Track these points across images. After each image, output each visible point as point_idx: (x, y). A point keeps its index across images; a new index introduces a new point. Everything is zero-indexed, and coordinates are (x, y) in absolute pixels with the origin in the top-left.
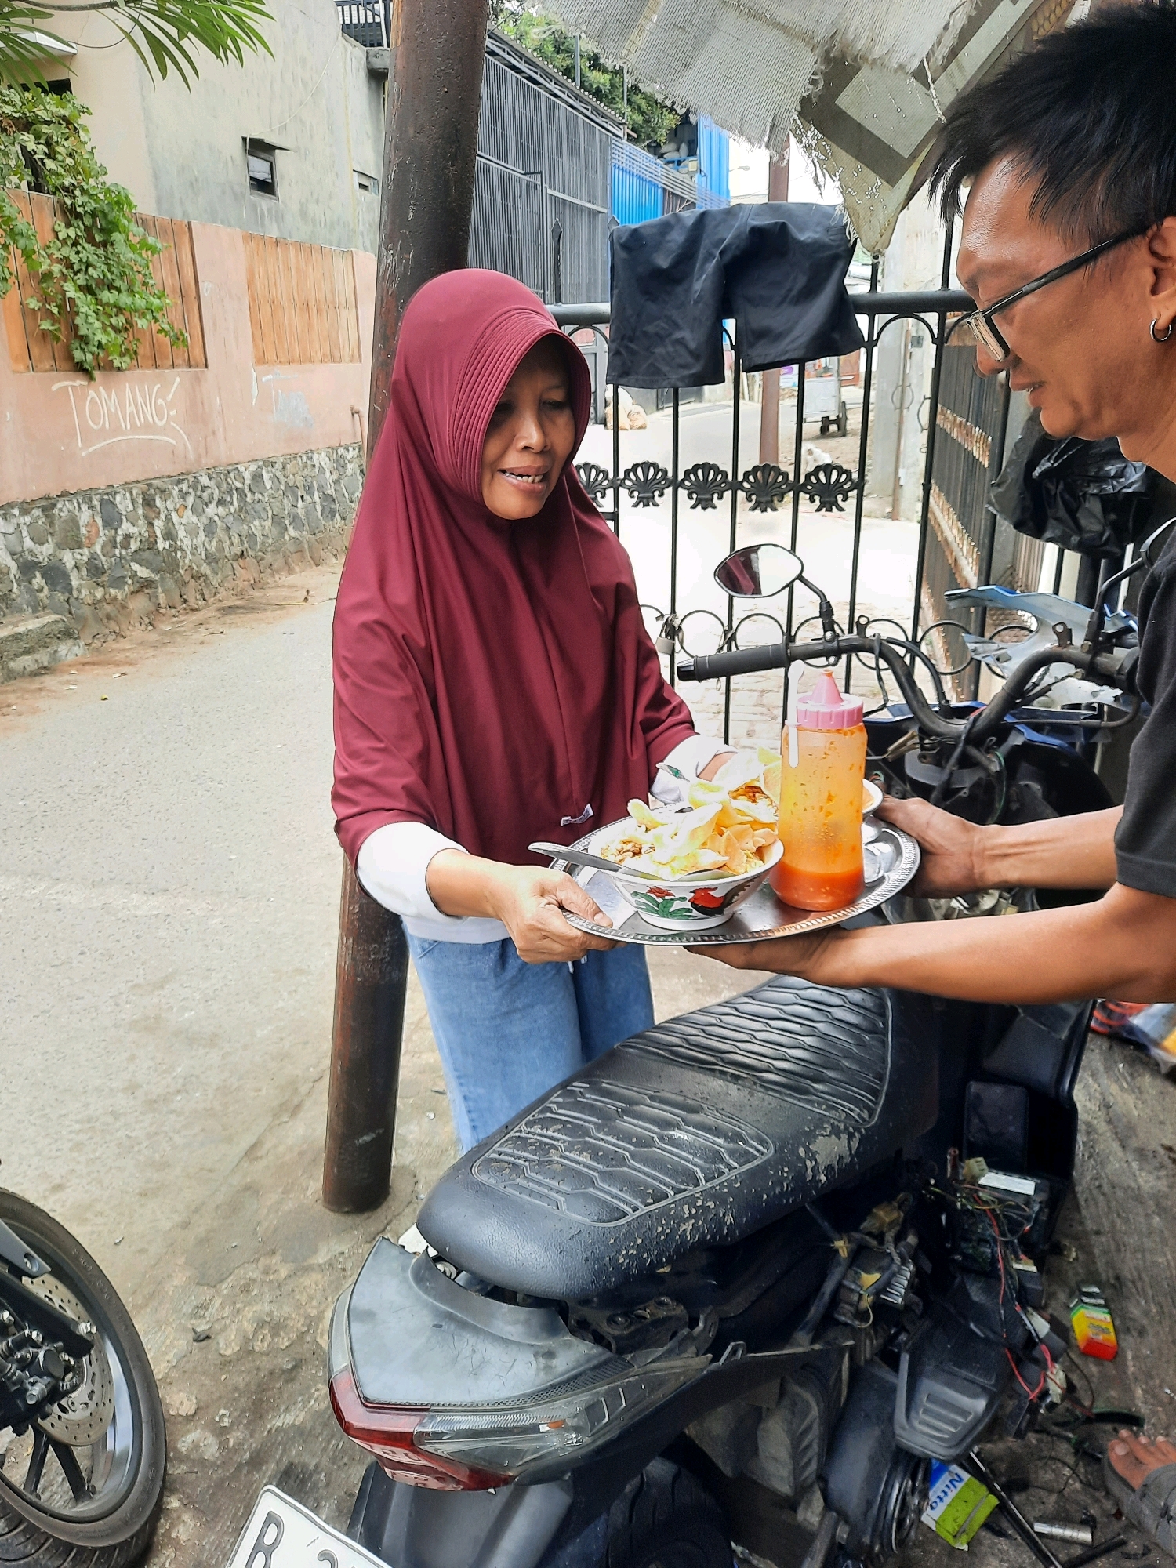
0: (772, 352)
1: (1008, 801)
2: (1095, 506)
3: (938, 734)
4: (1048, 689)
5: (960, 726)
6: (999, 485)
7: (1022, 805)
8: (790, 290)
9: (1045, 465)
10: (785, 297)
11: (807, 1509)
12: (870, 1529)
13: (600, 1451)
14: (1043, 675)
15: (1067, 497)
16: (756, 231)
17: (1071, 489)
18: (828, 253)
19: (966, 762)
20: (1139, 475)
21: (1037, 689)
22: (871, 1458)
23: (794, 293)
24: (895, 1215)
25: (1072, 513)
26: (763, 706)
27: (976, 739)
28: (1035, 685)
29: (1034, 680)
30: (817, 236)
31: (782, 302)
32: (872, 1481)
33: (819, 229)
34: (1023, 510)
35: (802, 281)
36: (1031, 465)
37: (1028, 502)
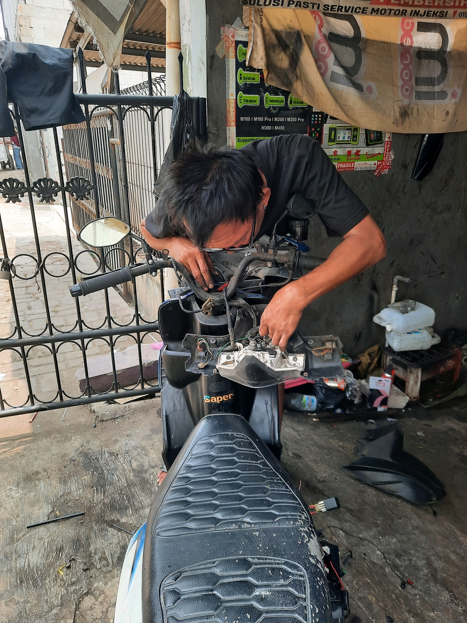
0: (42, 120)
8: (44, 89)
10: (42, 93)
16: (19, 56)
18: (62, 71)
23: (47, 90)
26: (30, 294)
30: (55, 62)
31: (40, 95)
33: (54, 59)
35: (50, 84)
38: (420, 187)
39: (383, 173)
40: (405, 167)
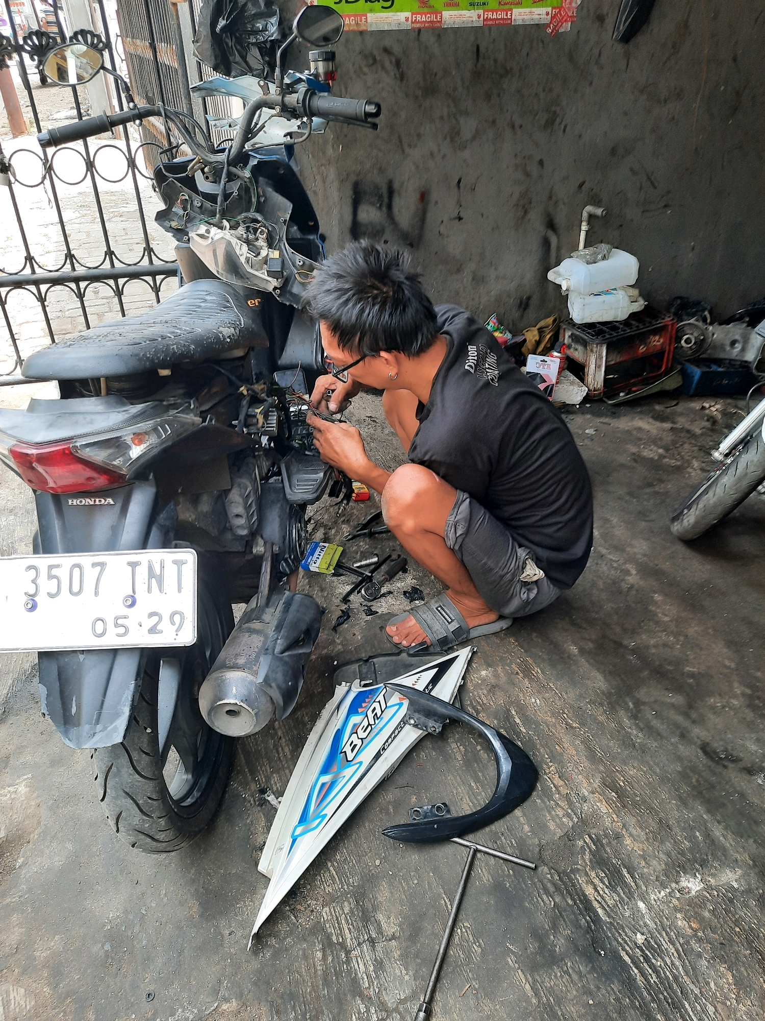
1: (258, 197)
2: (255, 52)
3: (211, 163)
4: (263, 126)
5: (222, 157)
6: (197, 42)
7: (266, 198)
9: (222, 23)
11: (257, 546)
12: (287, 550)
13: (165, 451)
14: (260, 116)
15: (238, 47)
17: (239, 41)
19: (231, 177)
20: (275, 28)
21: (258, 126)
22: (279, 517)
24: (262, 386)
25: (244, 58)
27: (232, 163)
28: (256, 124)
29: (254, 121)
32: (282, 527)
34: (216, 57)
36: (214, 24)
37: (218, 52)
38: (628, 56)
39: (561, 30)
40: (601, 19)
